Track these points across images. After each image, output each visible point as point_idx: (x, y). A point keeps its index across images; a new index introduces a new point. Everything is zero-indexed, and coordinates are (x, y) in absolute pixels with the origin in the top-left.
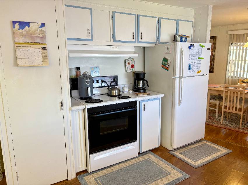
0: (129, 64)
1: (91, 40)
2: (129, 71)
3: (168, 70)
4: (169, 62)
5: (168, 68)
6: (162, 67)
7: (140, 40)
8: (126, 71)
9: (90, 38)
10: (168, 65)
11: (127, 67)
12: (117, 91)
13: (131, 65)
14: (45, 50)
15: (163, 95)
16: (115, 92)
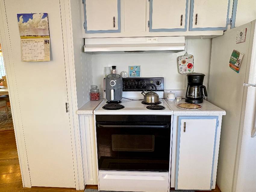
0: (184, 62)
1: (119, 31)
2: (183, 72)
3: (238, 71)
4: (240, 58)
5: (238, 67)
6: (230, 66)
7: (194, 26)
8: (179, 72)
9: (116, 28)
10: (238, 63)
11: (180, 67)
12: (153, 98)
13: (187, 64)
14: (48, 44)
15: (224, 113)
16: (150, 98)
